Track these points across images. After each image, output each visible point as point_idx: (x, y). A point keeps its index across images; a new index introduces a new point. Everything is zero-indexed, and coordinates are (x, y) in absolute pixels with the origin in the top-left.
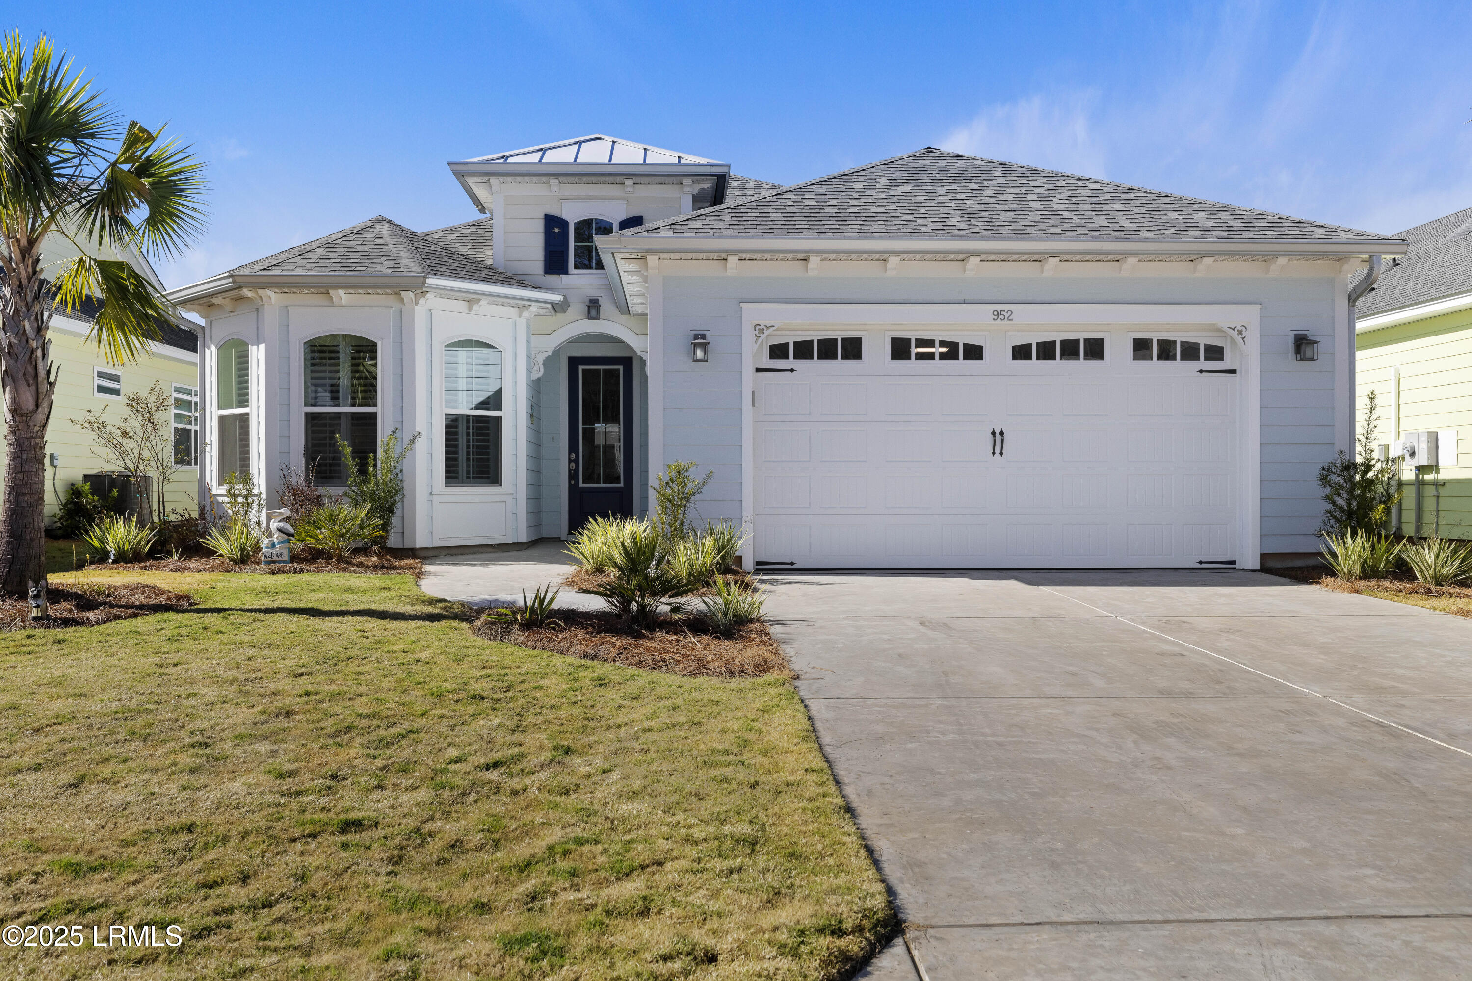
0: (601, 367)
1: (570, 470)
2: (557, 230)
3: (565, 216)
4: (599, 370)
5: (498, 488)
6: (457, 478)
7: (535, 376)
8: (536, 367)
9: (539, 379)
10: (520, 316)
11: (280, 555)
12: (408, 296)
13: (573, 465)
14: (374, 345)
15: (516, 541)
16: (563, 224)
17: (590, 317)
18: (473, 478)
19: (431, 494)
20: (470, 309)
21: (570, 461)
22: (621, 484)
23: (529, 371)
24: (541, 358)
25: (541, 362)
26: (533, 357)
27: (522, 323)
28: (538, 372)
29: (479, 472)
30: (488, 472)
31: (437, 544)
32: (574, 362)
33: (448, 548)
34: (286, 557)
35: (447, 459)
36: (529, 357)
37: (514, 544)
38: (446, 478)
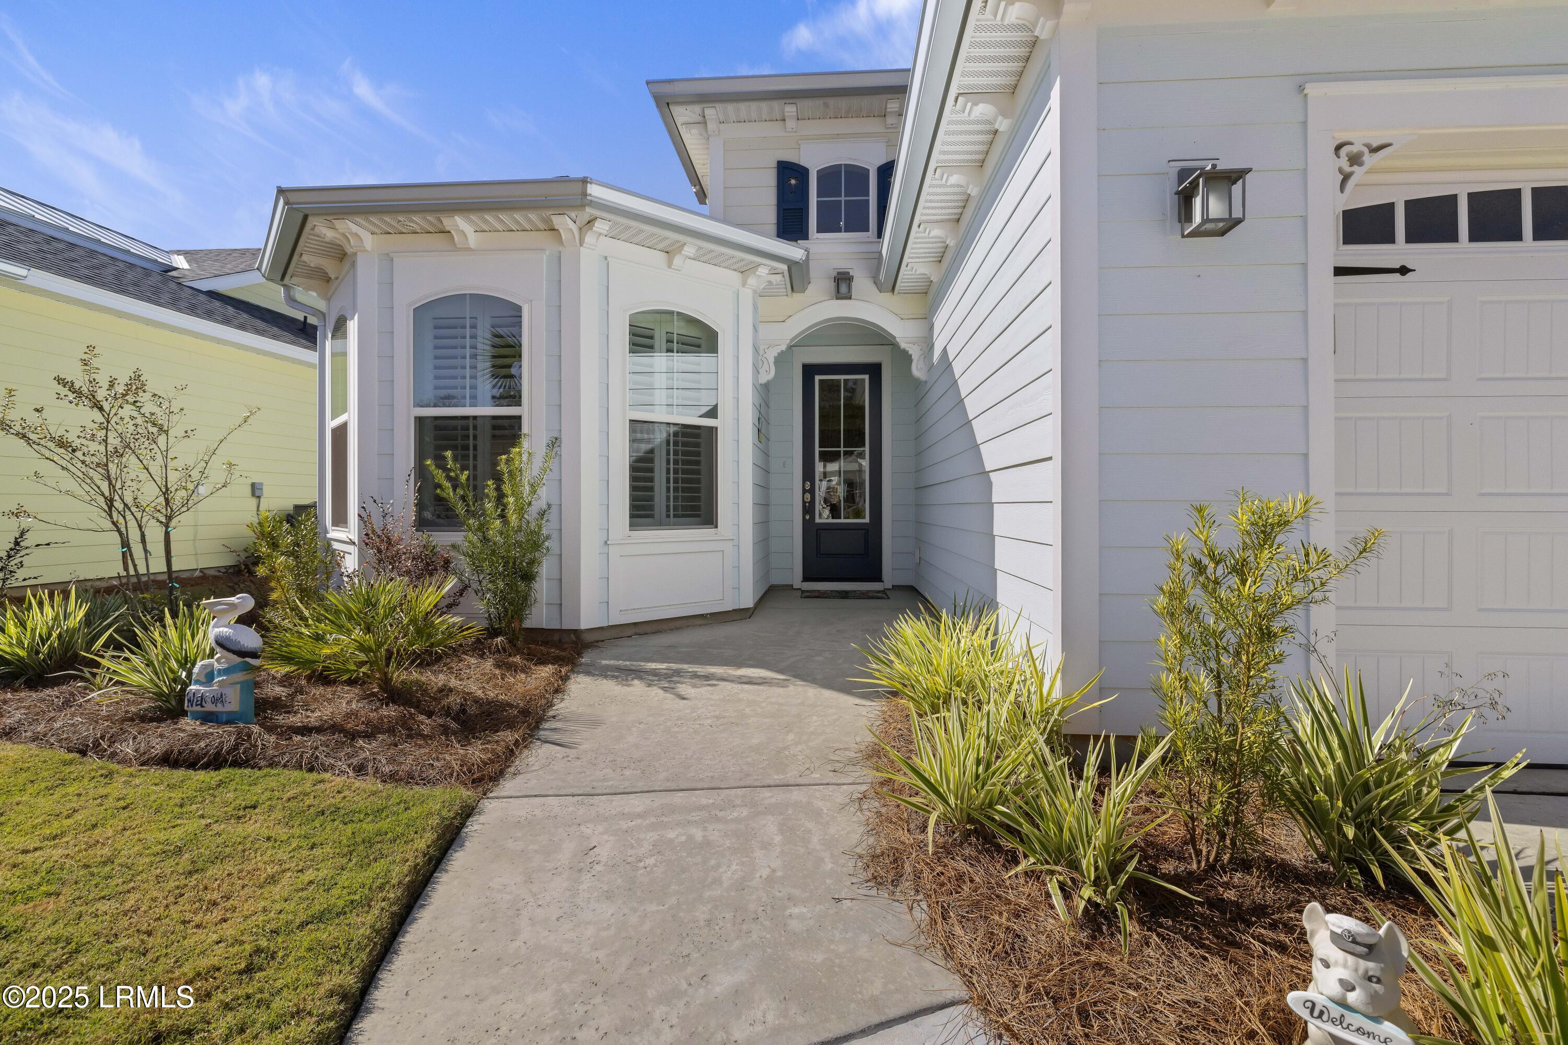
0: (842, 377)
1: (804, 503)
2: (793, 182)
3: (803, 162)
4: (839, 381)
5: (713, 531)
6: (652, 516)
7: (765, 378)
8: (766, 367)
9: (768, 382)
10: (744, 284)
11: (219, 699)
12: (565, 223)
13: (808, 496)
14: (519, 309)
15: (737, 607)
16: (801, 172)
17: (839, 295)
18: (675, 516)
19: (606, 543)
20: (670, 265)
21: (804, 491)
22: (867, 520)
23: (756, 370)
24: (772, 355)
25: (772, 360)
26: (761, 352)
27: (747, 295)
28: (768, 374)
29: (684, 508)
30: (698, 508)
31: (617, 619)
32: (809, 371)
33: (635, 624)
34: (233, 703)
35: (633, 489)
36: (756, 349)
37: (734, 611)
38: (632, 516)
